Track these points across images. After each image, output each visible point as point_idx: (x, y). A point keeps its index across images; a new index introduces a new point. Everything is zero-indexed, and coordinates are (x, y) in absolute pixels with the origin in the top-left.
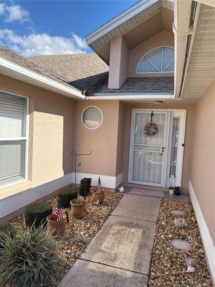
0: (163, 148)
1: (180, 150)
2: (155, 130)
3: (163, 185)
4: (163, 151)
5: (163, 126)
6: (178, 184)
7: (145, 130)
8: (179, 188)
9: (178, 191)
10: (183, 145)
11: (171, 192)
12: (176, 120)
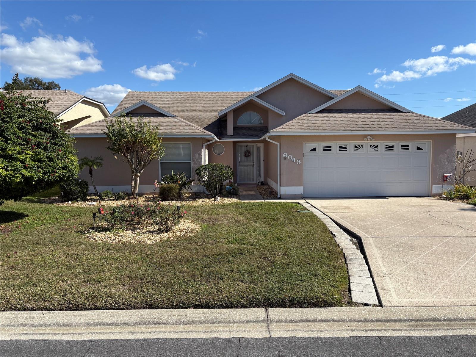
0: (254, 163)
1: (262, 163)
2: (249, 154)
3: (255, 182)
4: (254, 164)
5: (253, 152)
6: (262, 180)
7: (244, 154)
8: (263, 182)
9: (262, 184)
10: (263, 161)
11: (260, 184)
12: (259, 149)
